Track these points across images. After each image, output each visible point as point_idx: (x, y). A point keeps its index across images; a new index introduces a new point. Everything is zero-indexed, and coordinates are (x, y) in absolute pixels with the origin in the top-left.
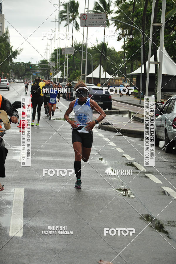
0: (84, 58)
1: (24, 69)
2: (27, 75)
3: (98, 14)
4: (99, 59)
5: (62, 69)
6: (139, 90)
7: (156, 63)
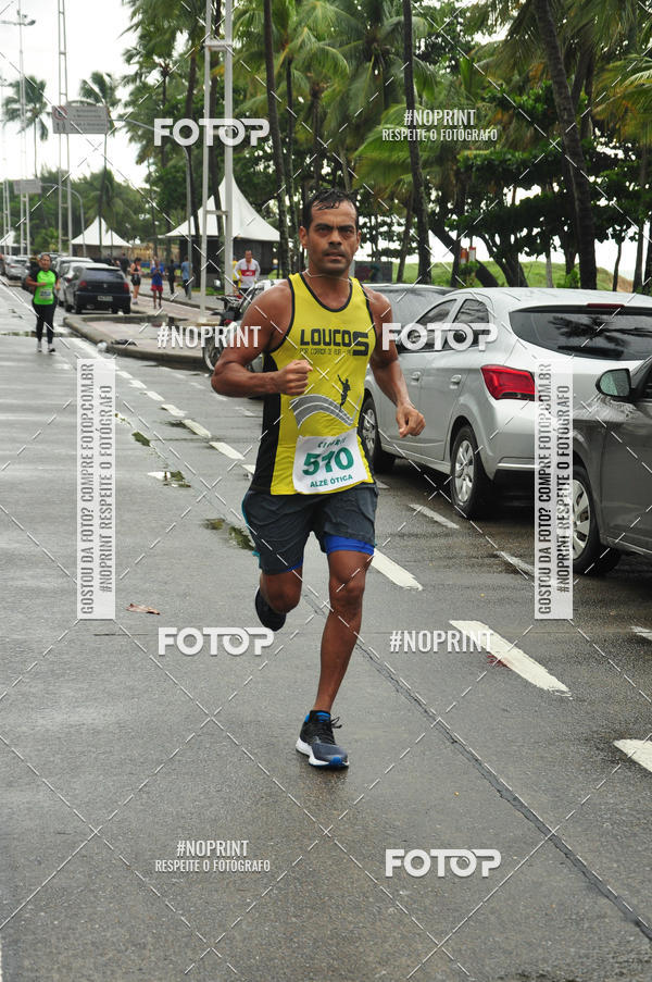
0: (65, 202)
3: (89, 108)
4: (97, 206)
5: (16, 226)
7: (219, 213)
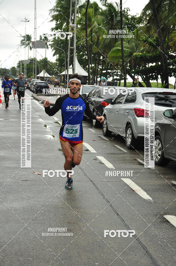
0: (35, 66)
1: (3, 72)
2: (4, 75)
3: (42, 42)
4: (43, 67)
5: (23, 72)
6: (64, 83)
7: (73, 68)
